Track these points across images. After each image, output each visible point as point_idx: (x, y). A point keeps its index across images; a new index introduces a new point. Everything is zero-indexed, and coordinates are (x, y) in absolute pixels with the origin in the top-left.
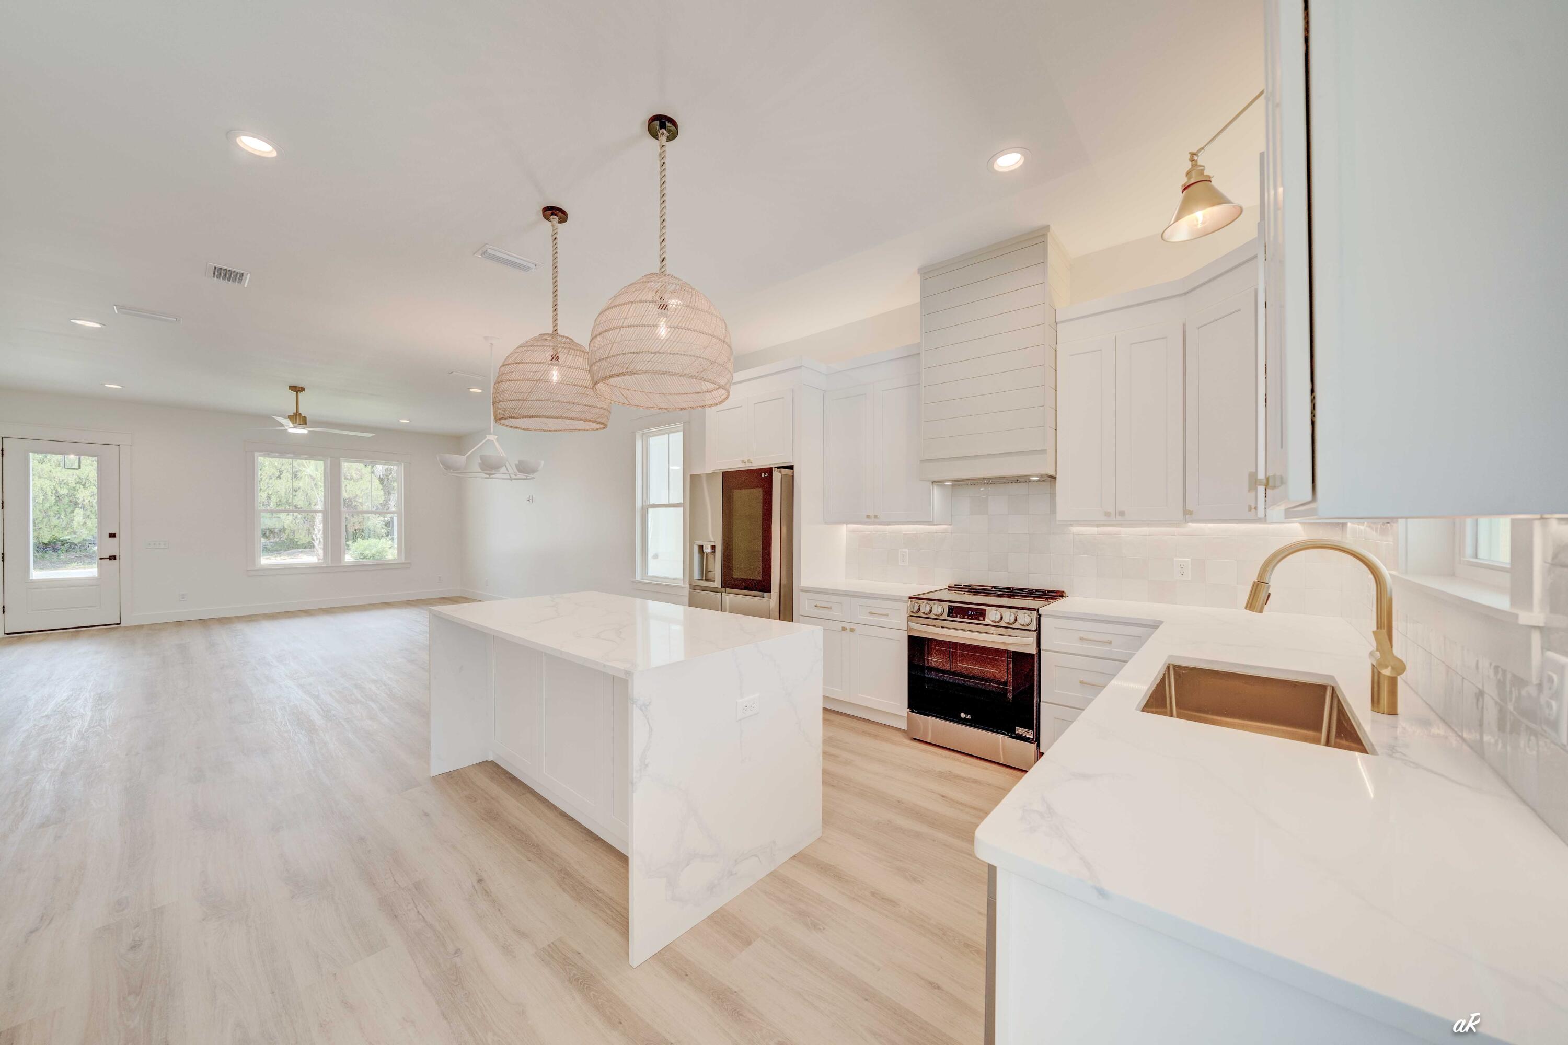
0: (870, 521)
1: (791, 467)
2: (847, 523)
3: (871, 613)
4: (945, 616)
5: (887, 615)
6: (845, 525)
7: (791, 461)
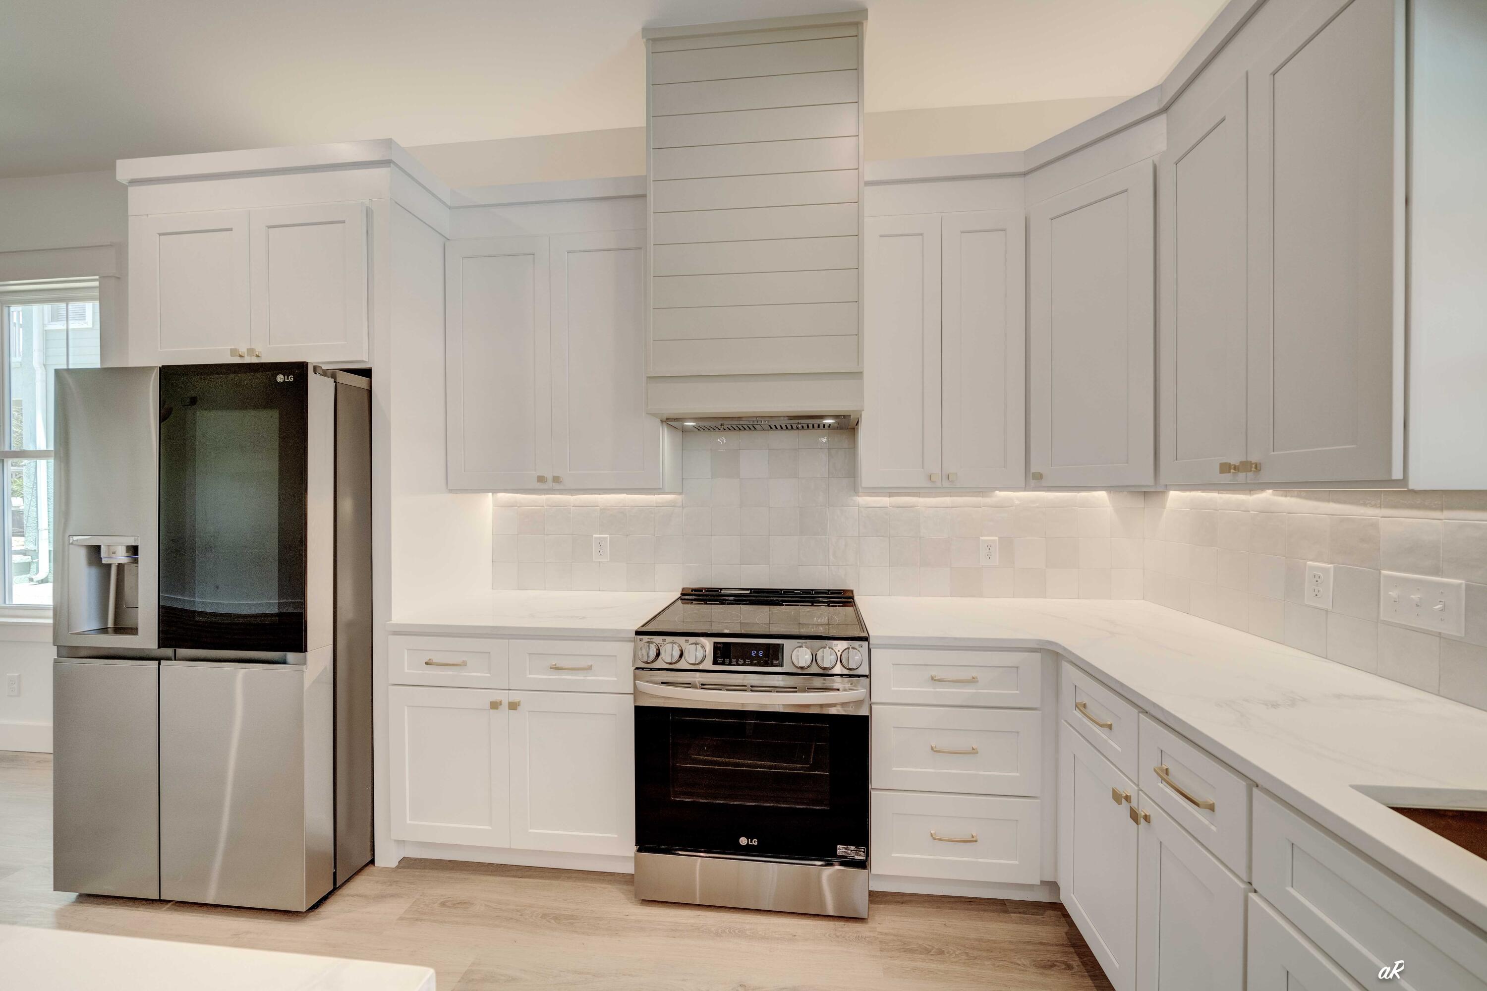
0: (547, 487)
1: (366, 373)
2: (495, 491)
3: (554, 668)
4: (708, 664)
5: (590, 668)
6: (490, 494)
7: (365, 359)
